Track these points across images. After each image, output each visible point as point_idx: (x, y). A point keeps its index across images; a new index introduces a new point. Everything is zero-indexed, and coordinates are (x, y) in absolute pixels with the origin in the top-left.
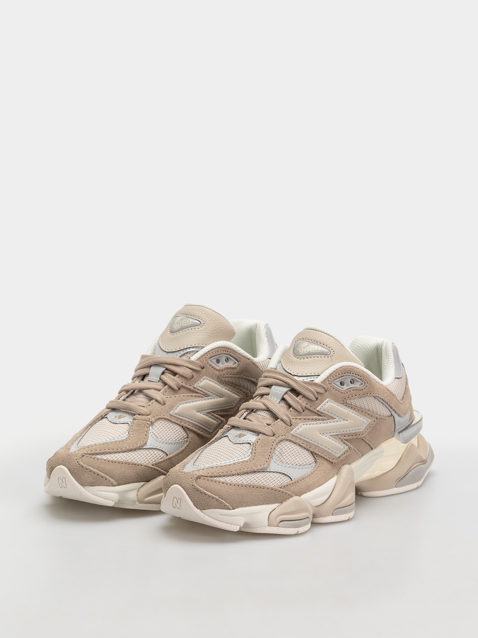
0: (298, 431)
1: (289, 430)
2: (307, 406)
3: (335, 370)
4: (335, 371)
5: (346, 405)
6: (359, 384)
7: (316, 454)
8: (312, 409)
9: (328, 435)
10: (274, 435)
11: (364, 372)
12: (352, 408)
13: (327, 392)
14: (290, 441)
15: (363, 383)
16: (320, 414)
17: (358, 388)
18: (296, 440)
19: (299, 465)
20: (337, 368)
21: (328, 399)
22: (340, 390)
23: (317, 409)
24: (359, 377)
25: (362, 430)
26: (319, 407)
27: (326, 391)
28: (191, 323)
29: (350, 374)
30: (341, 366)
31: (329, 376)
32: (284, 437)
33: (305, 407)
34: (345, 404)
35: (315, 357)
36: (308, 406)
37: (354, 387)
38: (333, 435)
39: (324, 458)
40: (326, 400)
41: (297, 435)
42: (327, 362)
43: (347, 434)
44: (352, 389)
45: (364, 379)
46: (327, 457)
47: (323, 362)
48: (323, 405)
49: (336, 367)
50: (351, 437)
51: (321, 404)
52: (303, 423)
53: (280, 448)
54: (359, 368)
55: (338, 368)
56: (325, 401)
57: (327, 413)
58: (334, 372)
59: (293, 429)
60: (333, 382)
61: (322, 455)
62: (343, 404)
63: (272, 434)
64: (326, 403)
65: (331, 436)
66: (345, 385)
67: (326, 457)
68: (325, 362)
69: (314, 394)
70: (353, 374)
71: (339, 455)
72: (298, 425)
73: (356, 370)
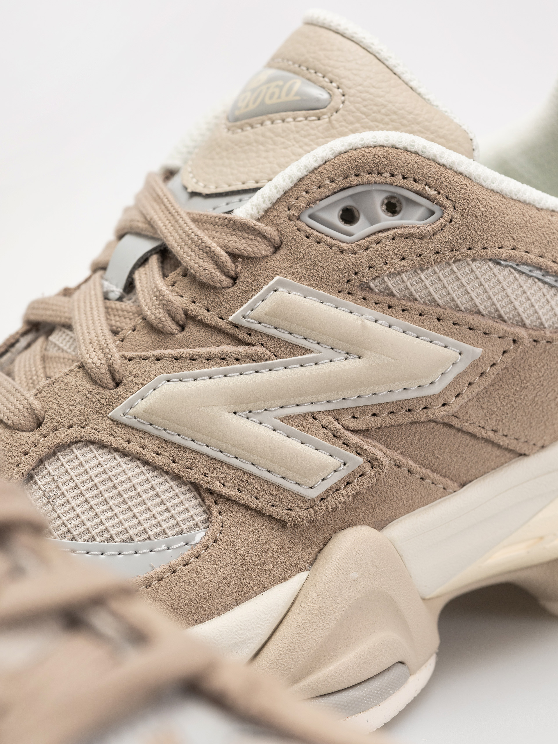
0: (140, 406)
1: (101, 404)
2: (192, 306)
3: (316, 165)
4: (316, 169)
5: (364, 299)
6: (420, 212)
7: (211, 492)
8: (210, 318)
9: (272, 416)
10: (39, 425)
11: (444, 165)
12: (390, 307)
13: (281, 252)
14: (102, 446)
15: (435, 208)
16: (242, 335)
17: (412, 230)
18: (129, 442)
19: (123, 541)
20: (326, 159)
21: (277, 278)
22: (334, 242)
23: (231, 318)
24: (419, 187)
25: (436, 389)
26: (239, 311)
27: (277, 249)
28: (297, 94)
29: (378, 178)
30: (343, 149)
31: (290, 190)
32: (75, 433)
33: (186, 313)
34: (361, 294)
35: (277, 119)
36: (197, 310)
37: (394, 228)
38: (294, 417)
39: (247, 507)
40: (271, 283)
41: (133, 422)
42: (309, 135)
43: (364, 409)
44: (386, 234)
45: (439, 193)
46: (260, 504)
47: (297, 136)
48: (256, 301)
49: (324, 154)
50: (385, 419)
51: (247, 299)
52: (167, 373)
53: (52, 473)
54: (420, 153)
55: (332, 157)
56: (265, 287)
57: (272, 332)
58: (312, 172)
59: (119, 399)
60: (310, 211)
61: (235, 495)
62: (349, 293)
63: (30, 422)
64: (268, 291)
65: (286, 419)
66: (362, 220)
67: (253, 503)
68: (305, 137)
69: (217, 263)
70: (393, 175)
71: (314, 494)
72: (143, 385)
73: (406, 159)
